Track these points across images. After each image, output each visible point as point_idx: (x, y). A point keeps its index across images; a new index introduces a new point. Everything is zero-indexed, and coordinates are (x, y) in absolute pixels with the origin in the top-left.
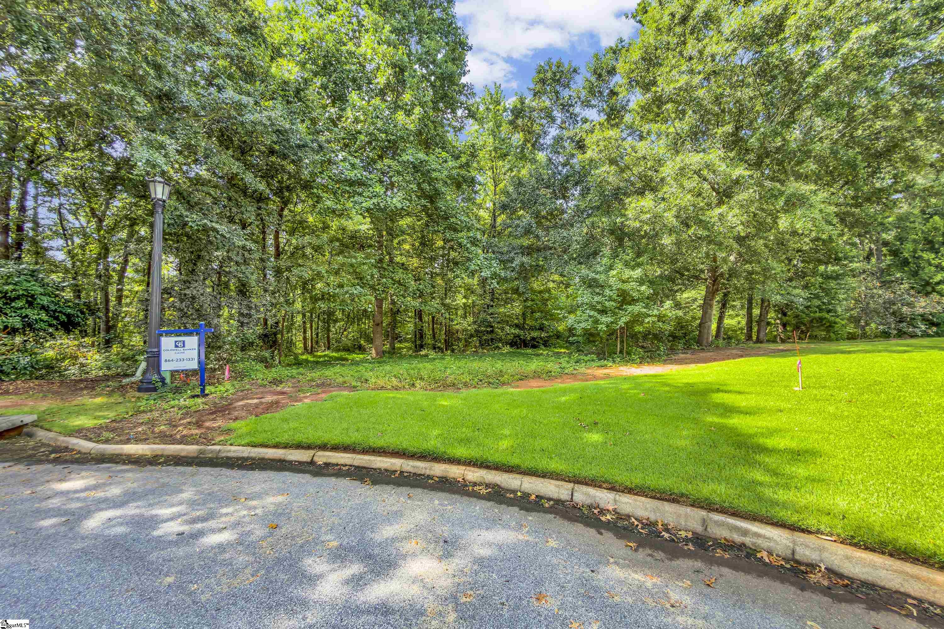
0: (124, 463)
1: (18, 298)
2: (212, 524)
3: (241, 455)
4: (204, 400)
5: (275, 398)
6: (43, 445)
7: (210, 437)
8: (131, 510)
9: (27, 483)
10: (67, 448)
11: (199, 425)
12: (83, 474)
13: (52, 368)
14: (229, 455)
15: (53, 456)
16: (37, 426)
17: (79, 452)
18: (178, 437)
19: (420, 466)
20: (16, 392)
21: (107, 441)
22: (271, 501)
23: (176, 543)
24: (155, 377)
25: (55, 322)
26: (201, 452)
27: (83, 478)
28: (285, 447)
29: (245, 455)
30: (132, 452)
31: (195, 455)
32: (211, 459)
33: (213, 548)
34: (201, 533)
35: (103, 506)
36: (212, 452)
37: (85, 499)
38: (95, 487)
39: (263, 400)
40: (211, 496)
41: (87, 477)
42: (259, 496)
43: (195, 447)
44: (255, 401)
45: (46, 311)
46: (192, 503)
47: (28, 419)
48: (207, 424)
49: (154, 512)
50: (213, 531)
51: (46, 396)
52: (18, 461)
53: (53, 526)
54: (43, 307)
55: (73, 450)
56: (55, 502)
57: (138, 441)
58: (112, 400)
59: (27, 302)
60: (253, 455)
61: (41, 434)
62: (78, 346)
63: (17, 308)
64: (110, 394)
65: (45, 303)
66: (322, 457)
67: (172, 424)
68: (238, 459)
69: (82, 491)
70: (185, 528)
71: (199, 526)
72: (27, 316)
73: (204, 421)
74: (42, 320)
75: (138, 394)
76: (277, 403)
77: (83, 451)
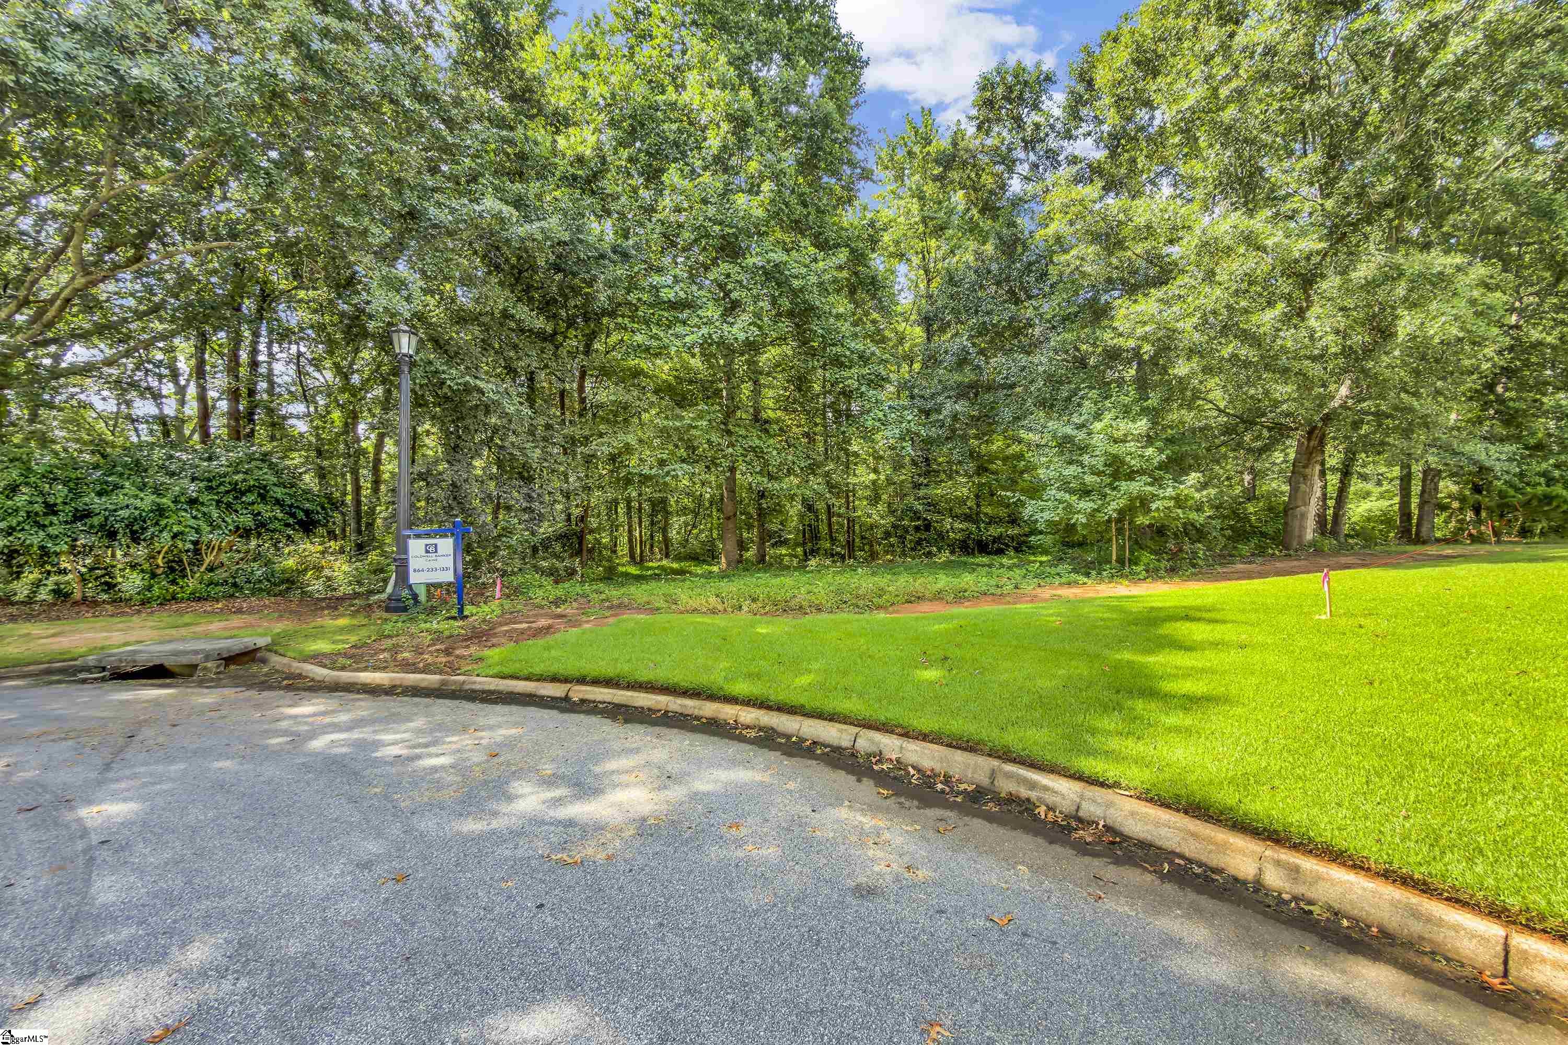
0: (358, 693)
1: (249, 490)
2: (432, 750)
3: (487, 687)
4: (461, 623)
5: (550, 621)
6: (277, 671)
7: (457, 666)
8: (356, 735)
9: (258, 706)
10: (300, 675)
11: (448, 652)
12: (314, 701)
13: (293, 583)
14: (474, 687)
15: (285, 682)
16: (270, 651)
17: (313, 680)
18: (421, 665)
19: (690, 705)
20: (251, 611)
21: (343, 668)
22: (501, 734)
23: (392, 764)
24: (405, 593)
25: (291, 521)
26: (444, 683)
27: (313, 704)
28: (538, 680)
29: (492, 687)
30: (368, 681)
31: (436, 686)
32: (454, 691)
33: (425, 769)
34: (419, 757)
35: (330, 730)
36: (455, 682)
37: (312, 724)
38: (324, 714)
39: (533, 625)
40: (440, 727)
41: (318, 704)
42: (491, 728)
43: (437, 677)
44: (525, 625)
45: (282, 506)
46: (419, 732)
47: (262, 642)
48: (458, 652)
49: (377, 737)
50: (430, 755)
51: (281, 616)
52: (250, 687)
53: (280, 744)
54: (278, 502)
55: (307, 677)
56: (284, 724)
57: (376, 669)
58: (355, 622)
59: (260, 495)
60: (501, 688)
61: (275, 660)
62: (323, 553)
63: (249, 504)
64: (354, 615)
65: (279, 496)
66: (579, 692)
67: (419, 651)
68: (483, 692)
69: (309, 716)
70: (404, 752)
71: (417, 751)
72: (259, 514)
73: (454, 649)
74: (276, 518)
75: (386, 615)
76: (550, 627)
77: (318, 678)
